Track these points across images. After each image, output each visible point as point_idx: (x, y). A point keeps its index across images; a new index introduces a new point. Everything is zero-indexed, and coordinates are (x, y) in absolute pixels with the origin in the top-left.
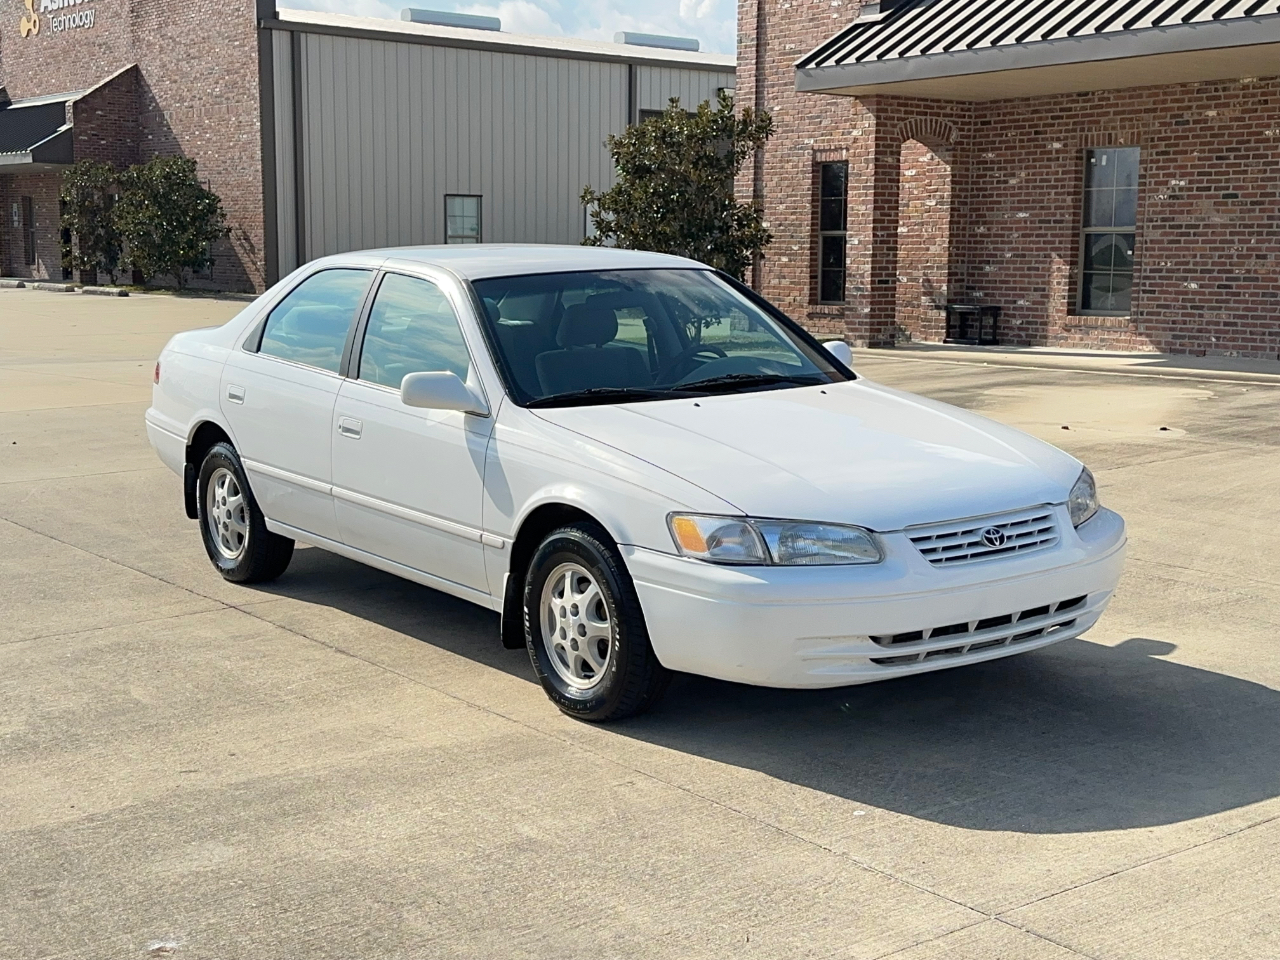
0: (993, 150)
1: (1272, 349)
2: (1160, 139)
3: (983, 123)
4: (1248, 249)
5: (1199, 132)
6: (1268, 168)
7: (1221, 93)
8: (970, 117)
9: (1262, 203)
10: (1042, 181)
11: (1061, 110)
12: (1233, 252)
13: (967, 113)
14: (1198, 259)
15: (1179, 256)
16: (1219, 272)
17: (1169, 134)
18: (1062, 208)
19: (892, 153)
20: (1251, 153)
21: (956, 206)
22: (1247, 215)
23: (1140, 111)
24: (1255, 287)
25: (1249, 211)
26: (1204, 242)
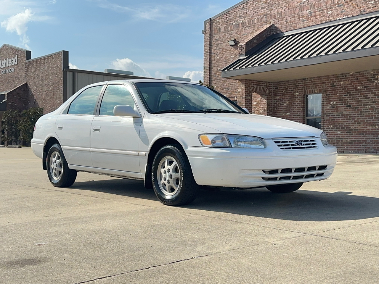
0: (279, 96)
1: (363, 150)
2: (327, 91)
3: (276, 88)
4: (355, 121)
5: (338, 88)
6: (359, 98)
7: (344, 77)
8: (272, 86)
9: (358, 108)
10: (293, 104)
11: (298, 84)
12: (350, 122)
13: (271, 86)
14: (340, 125)
15: (334, 124)
16: (347, 128)
17: (330, 89)
18: (300, 111)
19: (250, 96)
20: (354, 94)
21: (269, 112)
22: (354, 111)
23: (321, 83)
24: (357, 132)
25: (354, 110)
26: (341, 120)
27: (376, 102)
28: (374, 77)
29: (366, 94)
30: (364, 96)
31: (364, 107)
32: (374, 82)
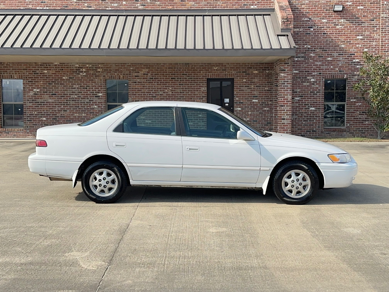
2: (29, 78)
4: (61, 109)
5: (42, 77)
6: (65, 87)
7: (48, 66)
9: (64, 96)
12: (56, 109)
14: (45, 111)
15: (39, 111)
16: (52, 115)
17: (32, 76)
20: (59, 83)
22: (59, 100)
23: (21, 69)
24: (64, 119)
26: (46, 107)
27: (82, 92)
28: (80, 70)
29: (72, 84)
30: (69, 86)
31: (70, 96)
32: (79, 74)
